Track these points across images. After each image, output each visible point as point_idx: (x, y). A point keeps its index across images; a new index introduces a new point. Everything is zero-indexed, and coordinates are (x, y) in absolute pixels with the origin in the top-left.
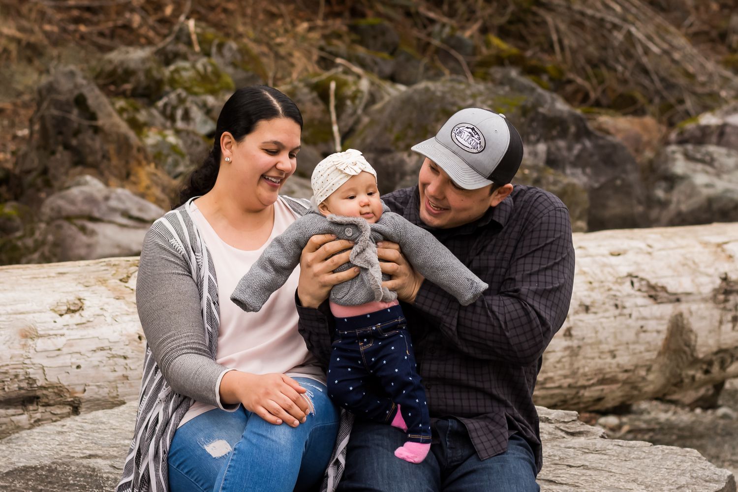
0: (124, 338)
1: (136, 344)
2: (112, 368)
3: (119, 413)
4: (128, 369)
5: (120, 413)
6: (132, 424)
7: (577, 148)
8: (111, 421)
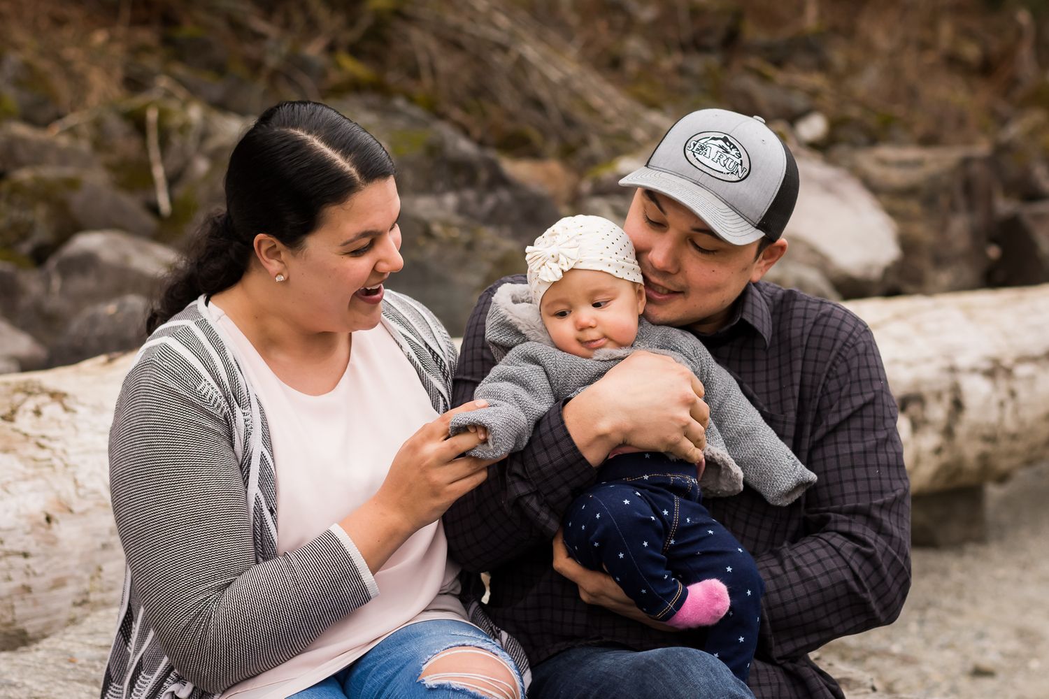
0: (23, 522)
1: (42, 530)
2: (5, 574)
3: (38, 665)
4: (31, 575)
5: (40, 663)
6: (67, 686)
7: (490, 201)
8: (28, 682)
